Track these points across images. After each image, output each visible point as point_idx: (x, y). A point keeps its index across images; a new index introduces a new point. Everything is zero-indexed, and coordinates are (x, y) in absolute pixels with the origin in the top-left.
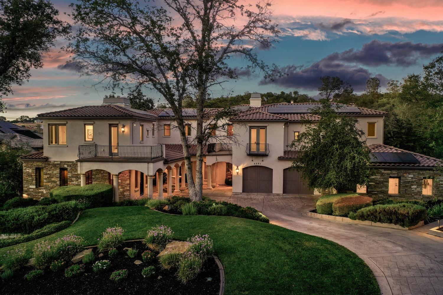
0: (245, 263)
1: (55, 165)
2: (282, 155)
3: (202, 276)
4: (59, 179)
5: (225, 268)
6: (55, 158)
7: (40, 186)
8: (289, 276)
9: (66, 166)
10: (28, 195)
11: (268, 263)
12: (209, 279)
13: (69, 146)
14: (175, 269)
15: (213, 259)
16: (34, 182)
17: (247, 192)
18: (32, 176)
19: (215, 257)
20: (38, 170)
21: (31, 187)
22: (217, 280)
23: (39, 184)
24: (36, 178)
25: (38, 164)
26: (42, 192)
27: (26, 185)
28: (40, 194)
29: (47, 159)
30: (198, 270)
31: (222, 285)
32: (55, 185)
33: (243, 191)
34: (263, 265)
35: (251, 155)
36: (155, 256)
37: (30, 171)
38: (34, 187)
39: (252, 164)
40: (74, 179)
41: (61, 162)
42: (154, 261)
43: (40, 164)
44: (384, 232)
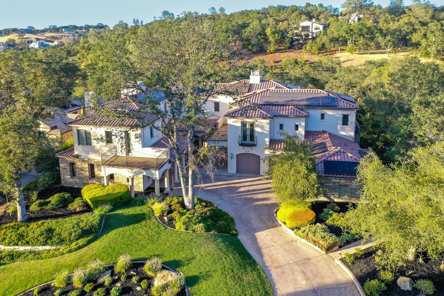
1: (84, 162)
2: (268, 145)
4: (88, 172)
6: (83, 156)
9: (93, 163)
10: (65, 183)
13: (94, 147)
16: (69, 173)
17: (241, 172)
18: (67, 169)
20: (72, 165)
23: (73, 174)
24: (70, 170)
26: (76, 181)
27: (63, 176)
29: (78, 156)
32: (85, 176)
33: (237, 171)
35: (242, 144)
36: (150, 283)
37: (66, 165)
38: (69, 177)
39: (243, 152)
41: (89, 159)
43: (73, 160)
44: (307, 257)
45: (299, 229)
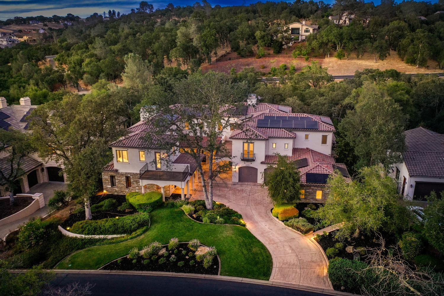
0: (228, 260)
1: (122, 175)
2: (264, 160)
3: (212, 266)
4: (125, 183)
5: (221, 262)
6: (121, 171)
7: (113, 185)
8: (243, 267)
9: (129, 175)
10: (107, 191)
11: (237, 261)
12: (215, 267)
13: (130, 163)
14: (202, 262)
15: (217, 256)
16: (110, 184)
17: (242, 182)
18: (108, 180)
19: (218, 256)
20: (112, 177)
21: (108, 186)
22: (218, 267)
23: (113, 184)
24: (111, 181)
25: (112, 173)
26: (116, 190)
27: (105, 186)
28: (114, 191)
29: (117, 171)
30: (211, 263)
31: (219, 269)
32: (123, 186)
33: (239, 181)
34: (235, 261)
35: (243, 160)
36: (194, 254)
37: (107, 177)
38: (110, 186)
39: (244, 165)
40: (135, 183)
41: (126, 173)
42: (194, 257)
43: (113, 174)
44: (292, 238)
45: (288, 221)
